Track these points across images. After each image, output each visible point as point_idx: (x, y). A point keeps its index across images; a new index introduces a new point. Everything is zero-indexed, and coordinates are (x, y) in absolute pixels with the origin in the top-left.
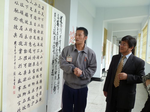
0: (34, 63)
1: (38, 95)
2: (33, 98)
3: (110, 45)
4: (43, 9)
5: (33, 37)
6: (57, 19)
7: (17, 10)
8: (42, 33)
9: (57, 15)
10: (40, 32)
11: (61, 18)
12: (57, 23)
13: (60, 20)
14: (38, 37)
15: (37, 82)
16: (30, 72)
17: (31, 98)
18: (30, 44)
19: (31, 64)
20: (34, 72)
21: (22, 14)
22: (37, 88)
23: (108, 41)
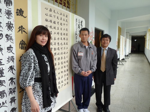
0: (62, 57)
1: (66, 80)
2: (62, 82)
3: (124, 40)
4: (67, 17)
5: (60, 39)
6: (78, 24)
7: (47, 20)
8: (67, 35)
9: (78, 20)
10: (66, 34)
11: (82, 22)
12: (78, 26)
13: (80, 24)
14: (64, 38)
15: (65, 71)
16: (59, 64)
17: (60, 82)
18: (58, 43)
19: (59, 58)
20: (62, 64)
21: (51, 22)
22: (65, 75)
23: (121, 37)
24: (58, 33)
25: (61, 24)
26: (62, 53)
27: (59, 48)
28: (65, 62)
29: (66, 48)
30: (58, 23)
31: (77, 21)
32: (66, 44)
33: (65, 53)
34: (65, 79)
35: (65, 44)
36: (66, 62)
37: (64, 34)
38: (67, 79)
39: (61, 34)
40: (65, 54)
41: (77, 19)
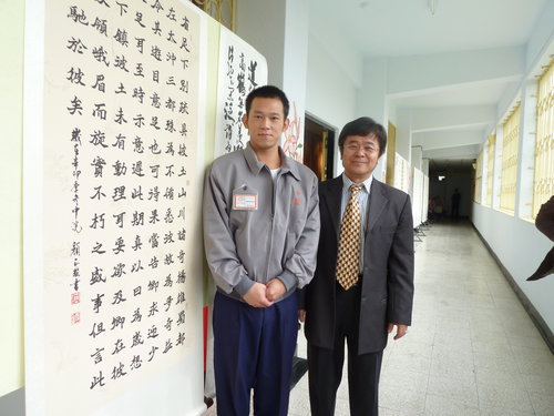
0: (155, 213)
2: (153, 333)
5: (148, 121)
6: (238, 71)
11: (253, 67)
12: (237, 83)
16: (138, 245)
17: (144, 336)
18: (138, 143)
20: (155, 245)
21: (104, 30)
22: (170, 299)
23: (399, 158)
24: (139, 93)
25: (156, 53)
26: (155, 193)
27: (139, 164)
28: (169, 238)
29: (176, 170)
30: (140, 42)
31: (231, 57)
32: (176, 148)
33: (170, 194)
34: (170, 321)
35: (170, 150)
36: (175, 237)
37: (170, 103)
38: (181, 320)
39: (155, 99)
40: (171, 196)
41: (231, 50)
